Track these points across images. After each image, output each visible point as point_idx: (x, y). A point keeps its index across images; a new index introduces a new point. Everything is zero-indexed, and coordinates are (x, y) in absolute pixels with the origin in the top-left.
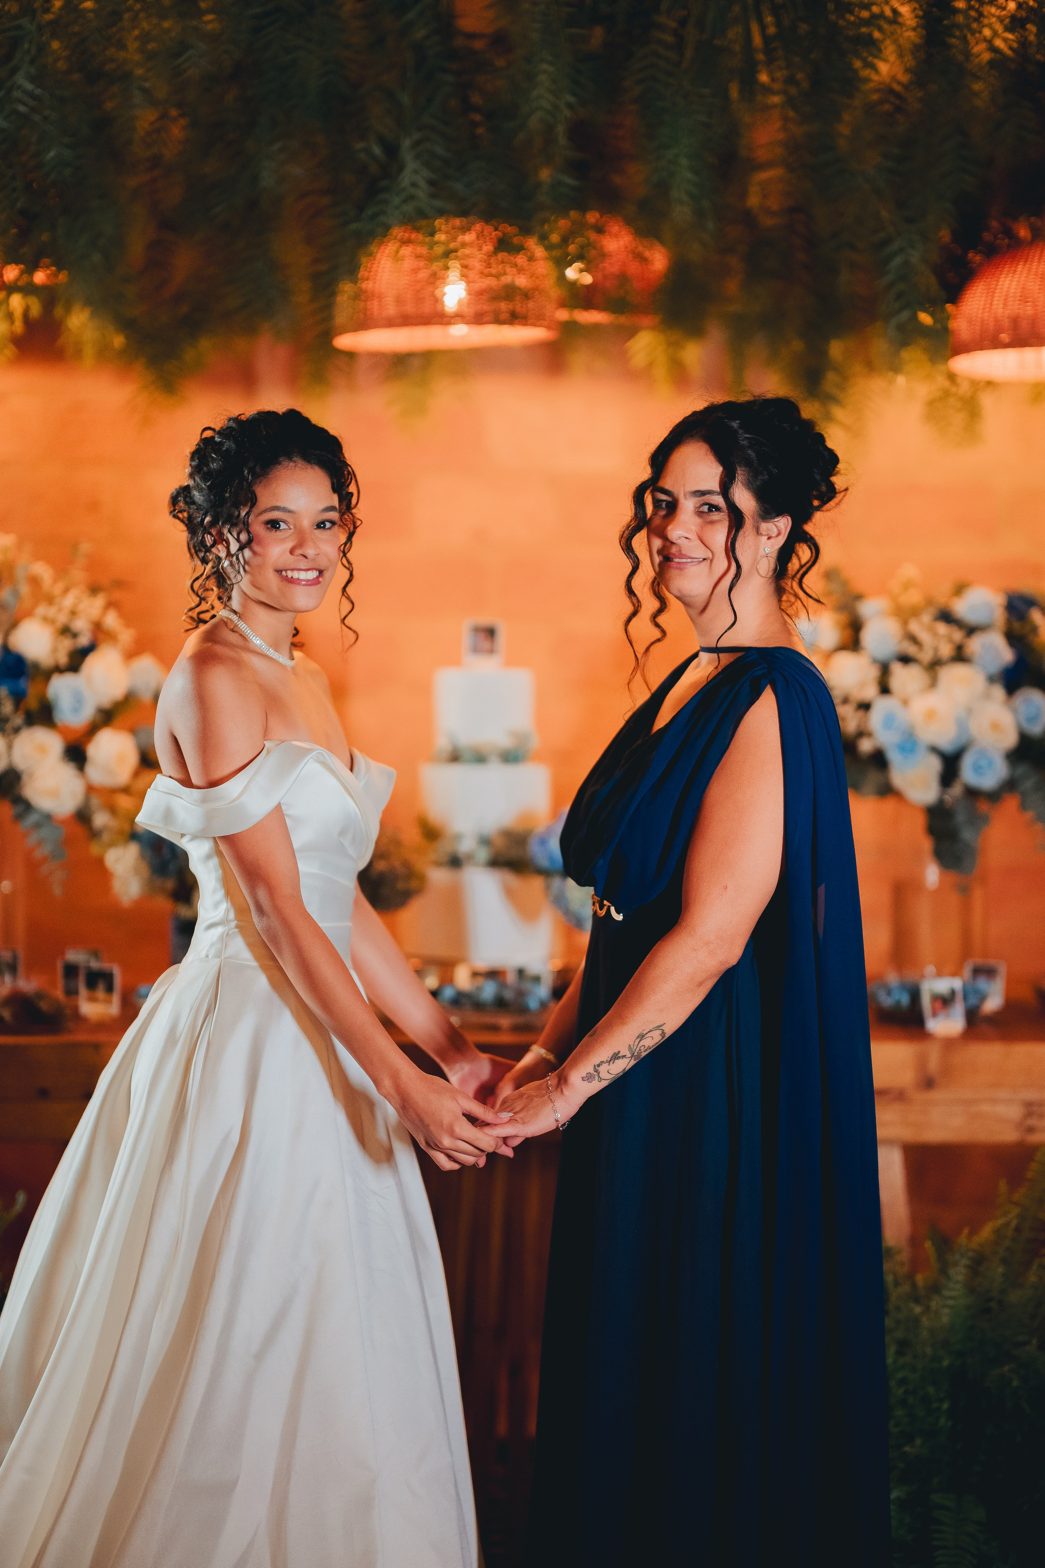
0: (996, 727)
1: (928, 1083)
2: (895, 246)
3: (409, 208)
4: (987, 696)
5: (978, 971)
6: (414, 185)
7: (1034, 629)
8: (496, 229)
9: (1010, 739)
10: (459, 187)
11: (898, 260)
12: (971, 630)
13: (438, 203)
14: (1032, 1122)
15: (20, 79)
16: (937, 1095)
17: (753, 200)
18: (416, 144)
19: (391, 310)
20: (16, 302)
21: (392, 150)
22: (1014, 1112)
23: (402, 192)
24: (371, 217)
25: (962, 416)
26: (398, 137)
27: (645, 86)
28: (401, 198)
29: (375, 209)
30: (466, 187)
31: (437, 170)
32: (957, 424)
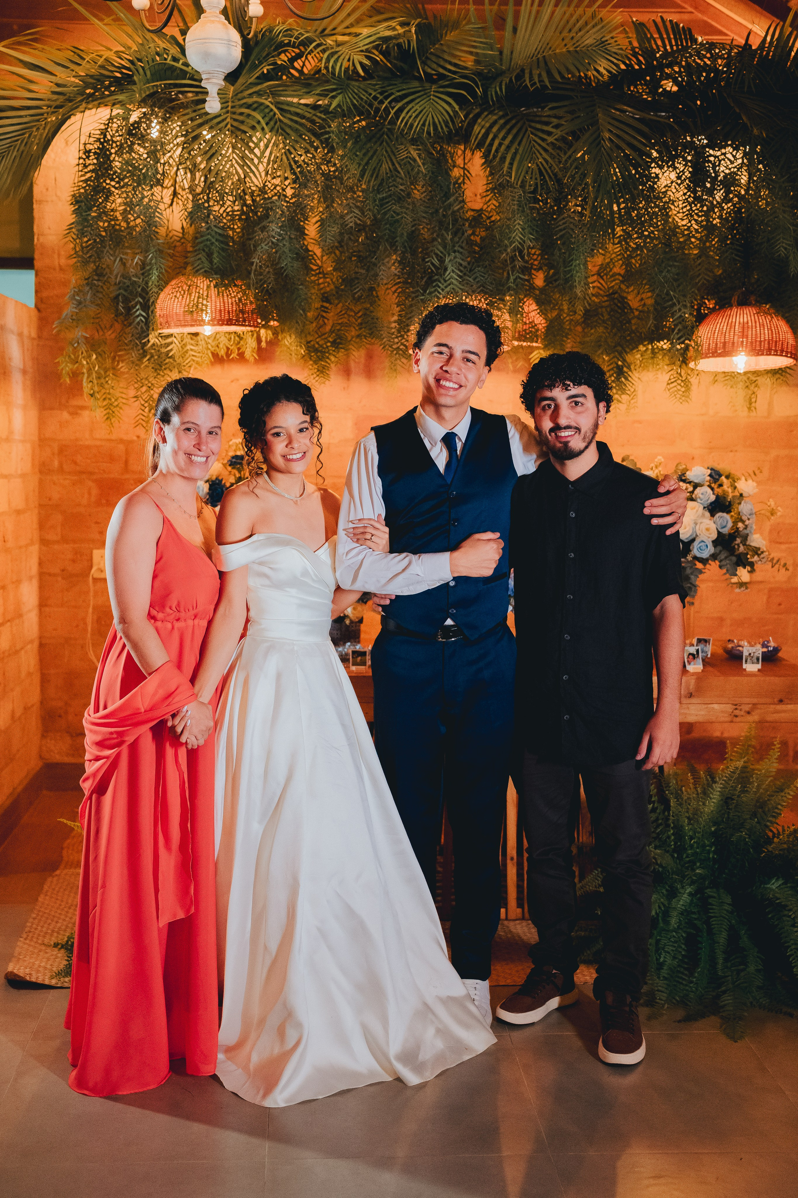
0: (707, 529)
1: (691, 695)
3: (448, 289)
4: (703, 515)
5: (699, 641)
6: (452, 277)
7: (721, 485)
8: (485, 300)
9: (714, 536)
10: (471, 279)
12: (696, 486)
13: (462, 287)
14: (737, 712)
16: (694, 700)
18: (452, 259)
21: (442, 261)
22: (729, 708)
23: (445, 281)
24: (430, 293)
25: (683, 389)
26: (445, 256)
27: (563, 232)
28: (445, 284)
29: (433, 290)
30: (474, 279)
31: (461, 271)
32: (681, 393)
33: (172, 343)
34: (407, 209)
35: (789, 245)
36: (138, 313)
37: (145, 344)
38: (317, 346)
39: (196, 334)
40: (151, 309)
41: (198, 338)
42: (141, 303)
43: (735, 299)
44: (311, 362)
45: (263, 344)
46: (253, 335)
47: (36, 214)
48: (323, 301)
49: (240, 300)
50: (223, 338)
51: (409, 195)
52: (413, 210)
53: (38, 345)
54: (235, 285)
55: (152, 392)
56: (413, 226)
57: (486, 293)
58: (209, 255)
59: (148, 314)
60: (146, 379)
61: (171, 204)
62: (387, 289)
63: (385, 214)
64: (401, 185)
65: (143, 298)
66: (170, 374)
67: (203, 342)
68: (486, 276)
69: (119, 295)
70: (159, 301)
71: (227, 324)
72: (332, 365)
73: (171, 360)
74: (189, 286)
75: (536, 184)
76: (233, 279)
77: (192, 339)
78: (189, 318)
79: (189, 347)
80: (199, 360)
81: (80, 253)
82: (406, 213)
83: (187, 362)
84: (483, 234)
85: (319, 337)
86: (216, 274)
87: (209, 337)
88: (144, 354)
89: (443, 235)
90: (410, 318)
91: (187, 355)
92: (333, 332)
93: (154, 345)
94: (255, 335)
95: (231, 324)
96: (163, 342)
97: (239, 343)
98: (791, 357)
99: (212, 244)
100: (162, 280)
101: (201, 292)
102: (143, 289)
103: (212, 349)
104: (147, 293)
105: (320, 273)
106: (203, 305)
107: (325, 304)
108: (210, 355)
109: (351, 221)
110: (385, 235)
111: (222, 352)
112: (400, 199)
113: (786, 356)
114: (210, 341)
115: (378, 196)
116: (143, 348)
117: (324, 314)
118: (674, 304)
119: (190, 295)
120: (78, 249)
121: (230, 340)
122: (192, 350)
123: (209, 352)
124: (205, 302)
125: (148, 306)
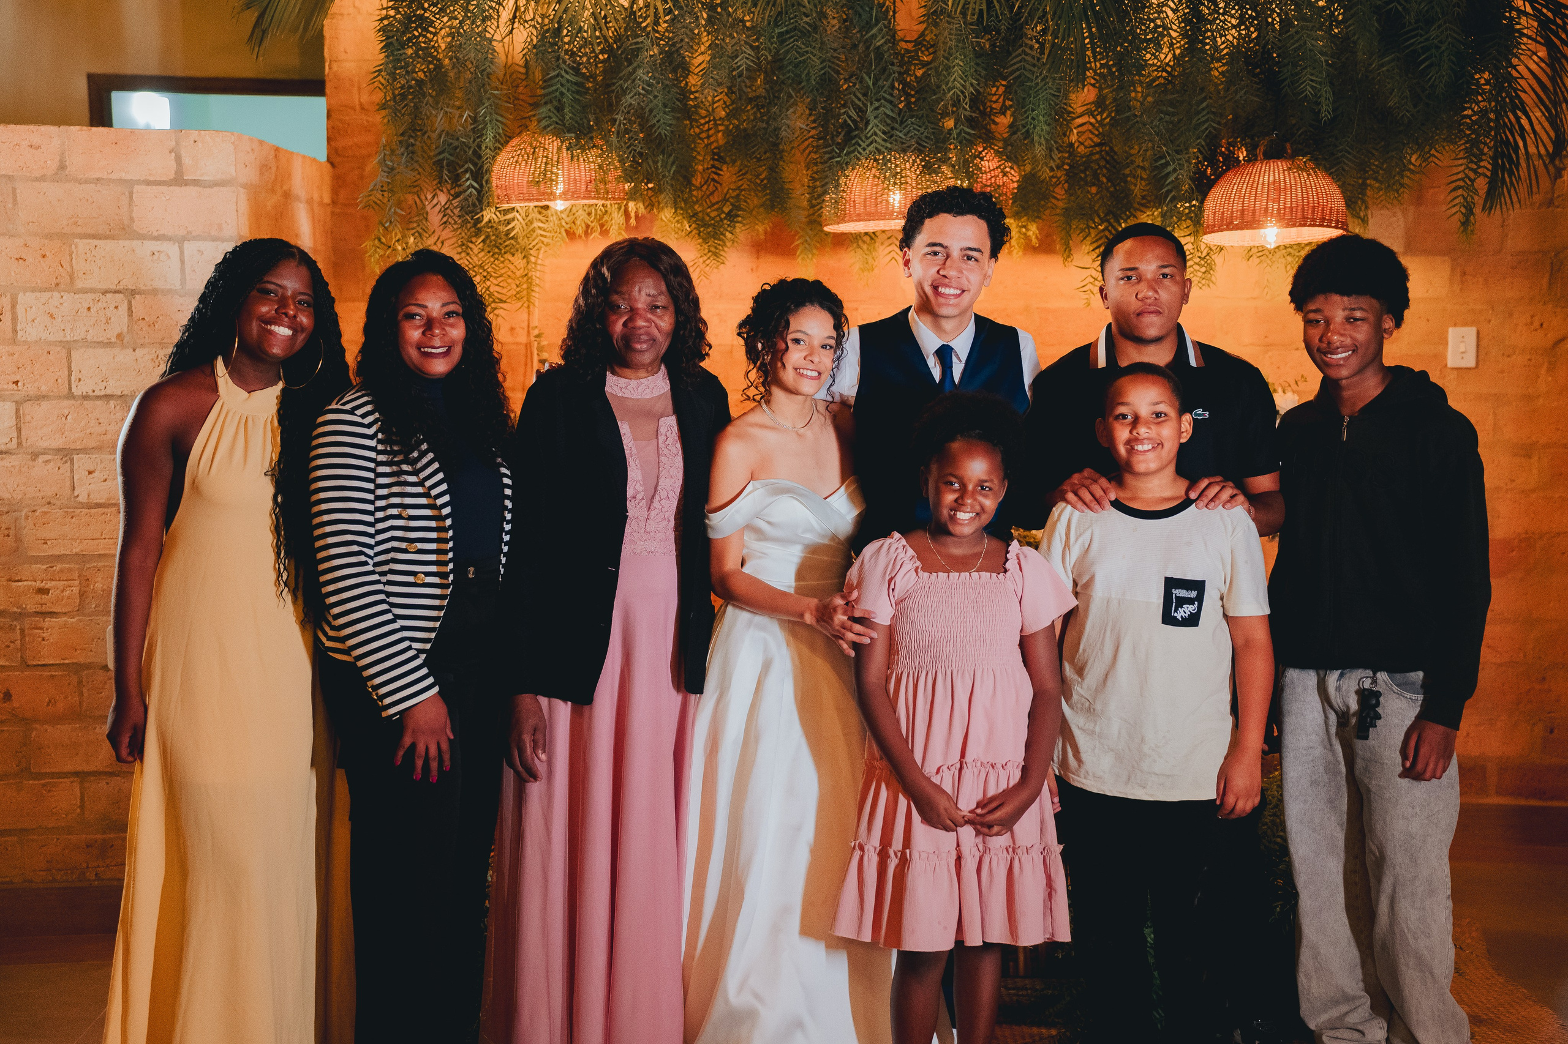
2: (1170, 168)
3: (871, 148)
6: (876, 134)
8: (923, 160)
10: (901, 135)
11: (1172, 178)
13: (889, 145)
15: (640, 72)
17: (1073, 138)
18: (877, 109)
19: (860, 209)
20: (631, 205)
21: (861, 111)
23: (867, 138)
24: (848, 154)
25: (1204, 269)
26: (866, 106)
27: (1018, 73)
28: (867, 143)
29: (852, 149)
30: (905, 135)
31: (888, 125)
32: (1200, 274)
33: (513, 219)
34: (814, 48)
35: (1320, 83)
36: (468, 183)
37: (479, 221)
38: (707, 218)
39: (547, 207)
40: (485, 178)
41: (549, 212)
42: (471, 170)
43: (1260, 151)
44: (700, 241)
45: (633, 221)
46: (620, 208)
47: (327, 33)
48: (713, 159)
49: (600, 167)
50: (581, 212)
51: (815, 28)
52: (821, 49)
53: (333, 213)
54: (594, 146)
55: (488, 283)
56: (822, 69)
57: (921, 152)
58: (559, 109)
59: (481, 186)
60: (481, 266)
61: (511, 32)
62: (793, 148)
63: (787, 52)
64: (807, 16)
65: (475, 165)
66: (511, 258)
67: (555, 218)
68: (922, 130)
69: (443, 160)
70: (496, 168)
71: (585, 198)
72: (728, 244)
73: (512, 242)
74: (535, 149)
75: (981, 11)
76: (592, 138)
77: (540, 213)
78: (534, 190)
79: (536, 224)
80: (549, 241)
81: (392, 103)
82: (812, 53)
83: (534, 243)
84: (919, 73)
85: (709, 207)
86: (569, 132)
87: (562, 212)
88: (478, 232)
89: (862, 78)
90: (827, 183)
91: (535, 235)
92: (728, 200)
93: (490, 221)
94: (623, 208)
95: (590, 198)
96: (502, 218)
97: (601, 218)
98: (1336, 227)
99: (562, 94)
100: (499, 142)
101: (550, 156)
102: (475, 152)
103: (567, 227)
104: (480, 157)
105: (710, 121)
106: (552, 173)
107: (716, 163)
108: (564, 234)
109: (742, 63)
110: (788, 78)
111: (580, 231)
112: (804, 34)
113: (1329, 226)
114: (564, 216)
115: (777, 31)
116: (475, 225)
117: (716, 177)
118: (1167, 164)
119: (536, 159)
120: (388, 98)
121: (589, 214)
122: (540, 228)
123: (563, 230)
124: (555, 170)
125: (480, 175)
